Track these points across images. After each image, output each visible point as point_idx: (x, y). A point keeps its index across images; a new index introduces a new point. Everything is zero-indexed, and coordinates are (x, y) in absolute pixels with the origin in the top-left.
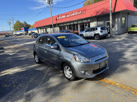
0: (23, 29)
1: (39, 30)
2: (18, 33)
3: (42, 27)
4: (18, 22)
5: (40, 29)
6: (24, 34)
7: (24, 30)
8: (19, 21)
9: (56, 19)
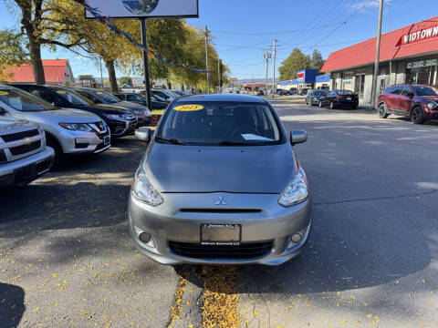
0: (301, 76)
1: (338, 81)
2: (288, 88)
3: (349, 70)
4: (297, 52)
5: (342, 77)
6: (300, 92)
7: (302, 79)
8: (299, 51)
9: (400, 43)
